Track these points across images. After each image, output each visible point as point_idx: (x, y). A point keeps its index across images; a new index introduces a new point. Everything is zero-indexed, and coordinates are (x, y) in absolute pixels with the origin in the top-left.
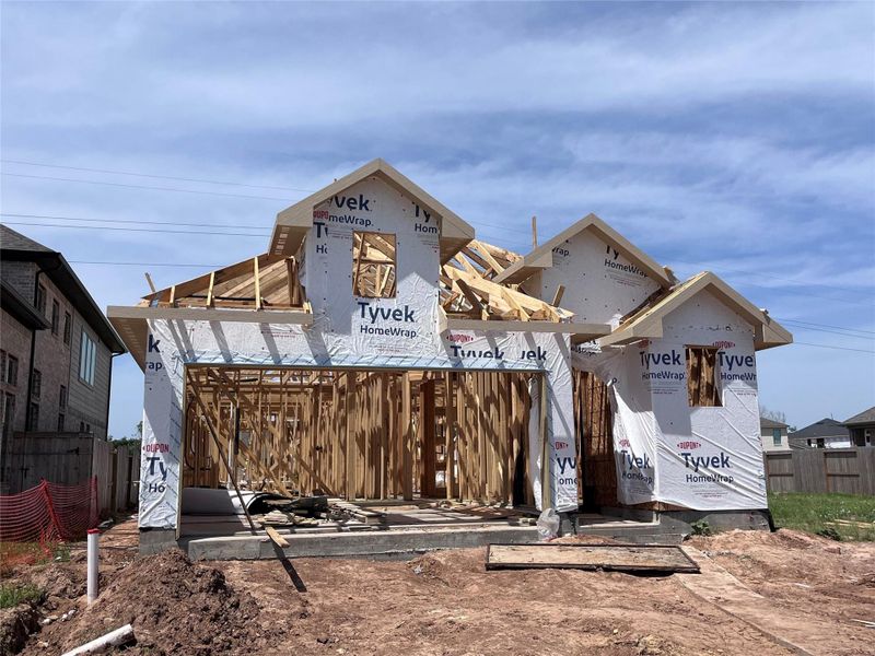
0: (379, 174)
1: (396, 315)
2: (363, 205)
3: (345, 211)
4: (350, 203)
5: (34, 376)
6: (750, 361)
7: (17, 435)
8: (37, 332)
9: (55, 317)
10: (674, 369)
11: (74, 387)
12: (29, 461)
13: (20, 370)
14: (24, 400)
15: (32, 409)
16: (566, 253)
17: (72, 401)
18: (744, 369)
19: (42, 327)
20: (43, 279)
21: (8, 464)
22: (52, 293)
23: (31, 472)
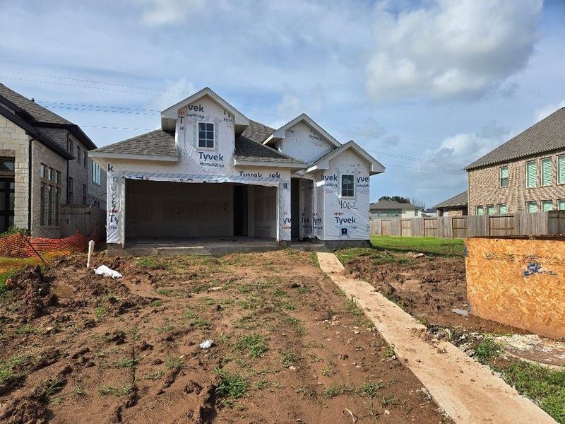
0: (206, 96)
1: (215, 158)
2: (201, 109)
3: (193, 112)
4: (195, 108)
5: (69, 180)
6: (367, 179)
7: (63, 206)
8: (70, 161)
9: (79, 154)
10: (334, 182)
11: (90, 185)
12: (68, 217)
13: (62, 178)
14: (65, 191)
15: (69, 194)
16: (292, 132)
17: (89, 192)
18: (364, 183)
19: (72, 158)
20: (71, 137)
21: (60, 218)
22: (76, 143)
23: (70, 221)
